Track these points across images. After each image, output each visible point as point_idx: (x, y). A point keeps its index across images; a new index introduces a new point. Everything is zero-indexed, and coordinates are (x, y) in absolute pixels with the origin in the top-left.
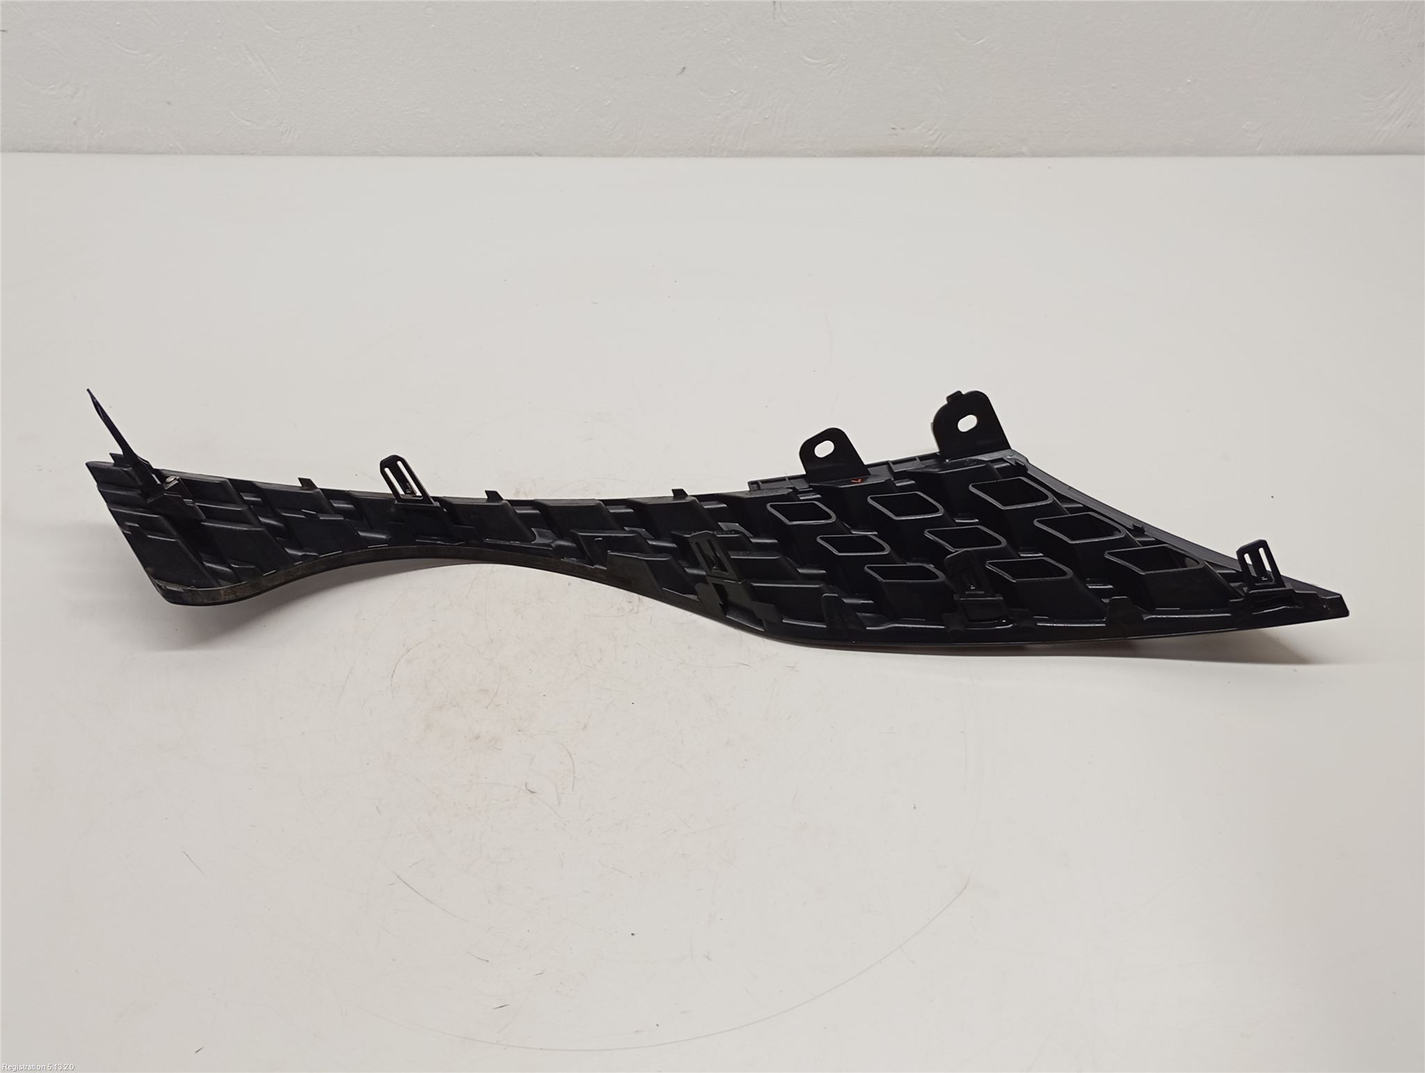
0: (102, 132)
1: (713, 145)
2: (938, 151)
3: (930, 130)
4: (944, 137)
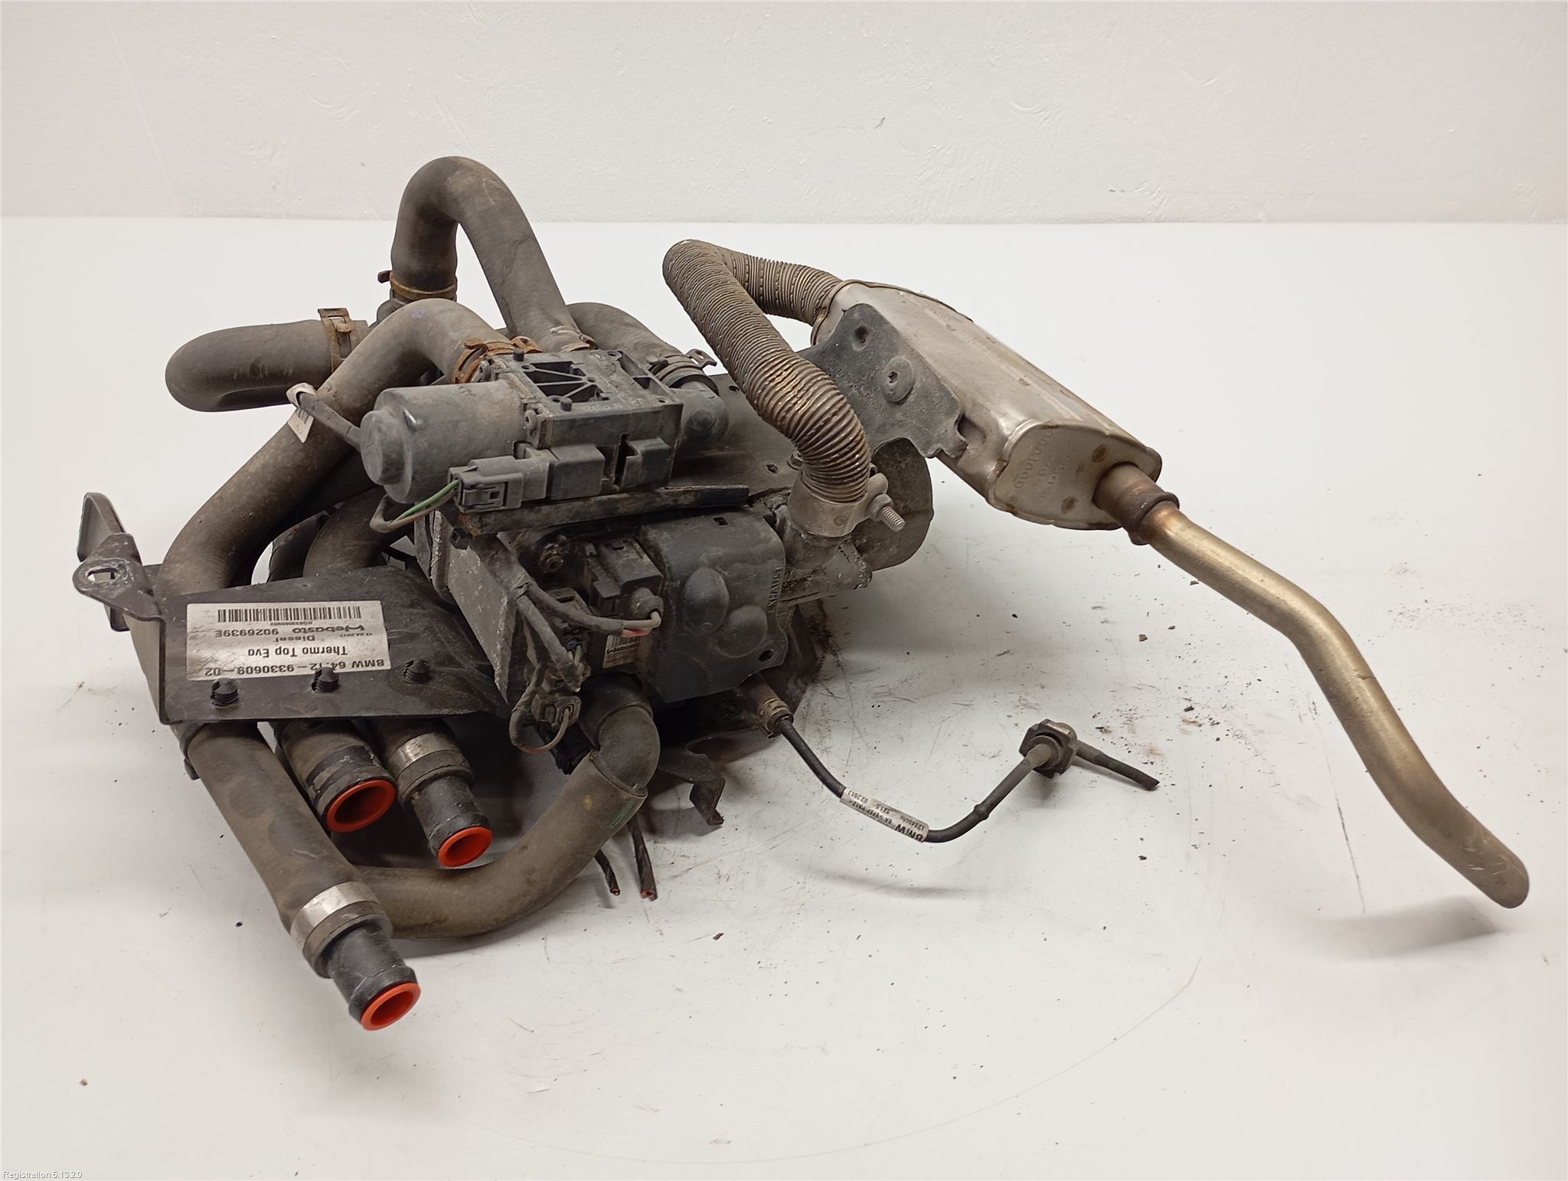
0: (299, 198)
1: (915, 211)
2: (1162, 218)
3: (1153, 193)
4: (1168, 202)
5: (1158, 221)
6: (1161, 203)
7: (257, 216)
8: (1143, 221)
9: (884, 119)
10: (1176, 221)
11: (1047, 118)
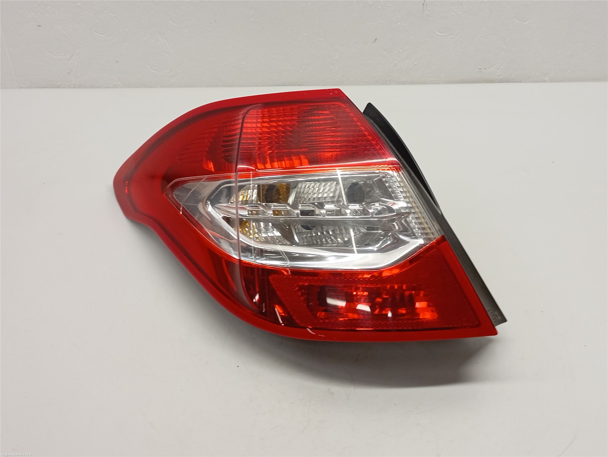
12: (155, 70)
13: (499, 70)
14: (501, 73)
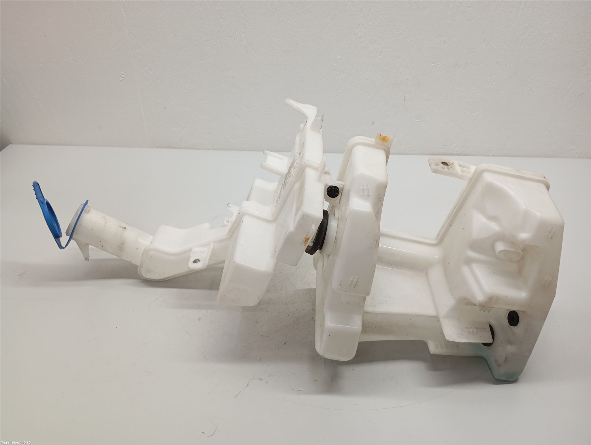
5: (458, 155)
6: (459, 150)
7: (174, 148)
8: (453, 155)
9: (373, 123)
10: (464, 155)
11: (424, 123)
12: (233, 140)
13: (457, 147)
14: (459, 149)
